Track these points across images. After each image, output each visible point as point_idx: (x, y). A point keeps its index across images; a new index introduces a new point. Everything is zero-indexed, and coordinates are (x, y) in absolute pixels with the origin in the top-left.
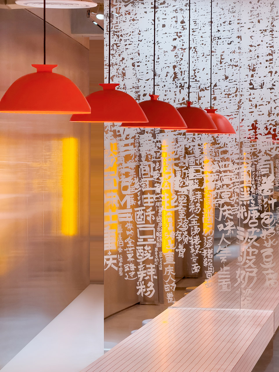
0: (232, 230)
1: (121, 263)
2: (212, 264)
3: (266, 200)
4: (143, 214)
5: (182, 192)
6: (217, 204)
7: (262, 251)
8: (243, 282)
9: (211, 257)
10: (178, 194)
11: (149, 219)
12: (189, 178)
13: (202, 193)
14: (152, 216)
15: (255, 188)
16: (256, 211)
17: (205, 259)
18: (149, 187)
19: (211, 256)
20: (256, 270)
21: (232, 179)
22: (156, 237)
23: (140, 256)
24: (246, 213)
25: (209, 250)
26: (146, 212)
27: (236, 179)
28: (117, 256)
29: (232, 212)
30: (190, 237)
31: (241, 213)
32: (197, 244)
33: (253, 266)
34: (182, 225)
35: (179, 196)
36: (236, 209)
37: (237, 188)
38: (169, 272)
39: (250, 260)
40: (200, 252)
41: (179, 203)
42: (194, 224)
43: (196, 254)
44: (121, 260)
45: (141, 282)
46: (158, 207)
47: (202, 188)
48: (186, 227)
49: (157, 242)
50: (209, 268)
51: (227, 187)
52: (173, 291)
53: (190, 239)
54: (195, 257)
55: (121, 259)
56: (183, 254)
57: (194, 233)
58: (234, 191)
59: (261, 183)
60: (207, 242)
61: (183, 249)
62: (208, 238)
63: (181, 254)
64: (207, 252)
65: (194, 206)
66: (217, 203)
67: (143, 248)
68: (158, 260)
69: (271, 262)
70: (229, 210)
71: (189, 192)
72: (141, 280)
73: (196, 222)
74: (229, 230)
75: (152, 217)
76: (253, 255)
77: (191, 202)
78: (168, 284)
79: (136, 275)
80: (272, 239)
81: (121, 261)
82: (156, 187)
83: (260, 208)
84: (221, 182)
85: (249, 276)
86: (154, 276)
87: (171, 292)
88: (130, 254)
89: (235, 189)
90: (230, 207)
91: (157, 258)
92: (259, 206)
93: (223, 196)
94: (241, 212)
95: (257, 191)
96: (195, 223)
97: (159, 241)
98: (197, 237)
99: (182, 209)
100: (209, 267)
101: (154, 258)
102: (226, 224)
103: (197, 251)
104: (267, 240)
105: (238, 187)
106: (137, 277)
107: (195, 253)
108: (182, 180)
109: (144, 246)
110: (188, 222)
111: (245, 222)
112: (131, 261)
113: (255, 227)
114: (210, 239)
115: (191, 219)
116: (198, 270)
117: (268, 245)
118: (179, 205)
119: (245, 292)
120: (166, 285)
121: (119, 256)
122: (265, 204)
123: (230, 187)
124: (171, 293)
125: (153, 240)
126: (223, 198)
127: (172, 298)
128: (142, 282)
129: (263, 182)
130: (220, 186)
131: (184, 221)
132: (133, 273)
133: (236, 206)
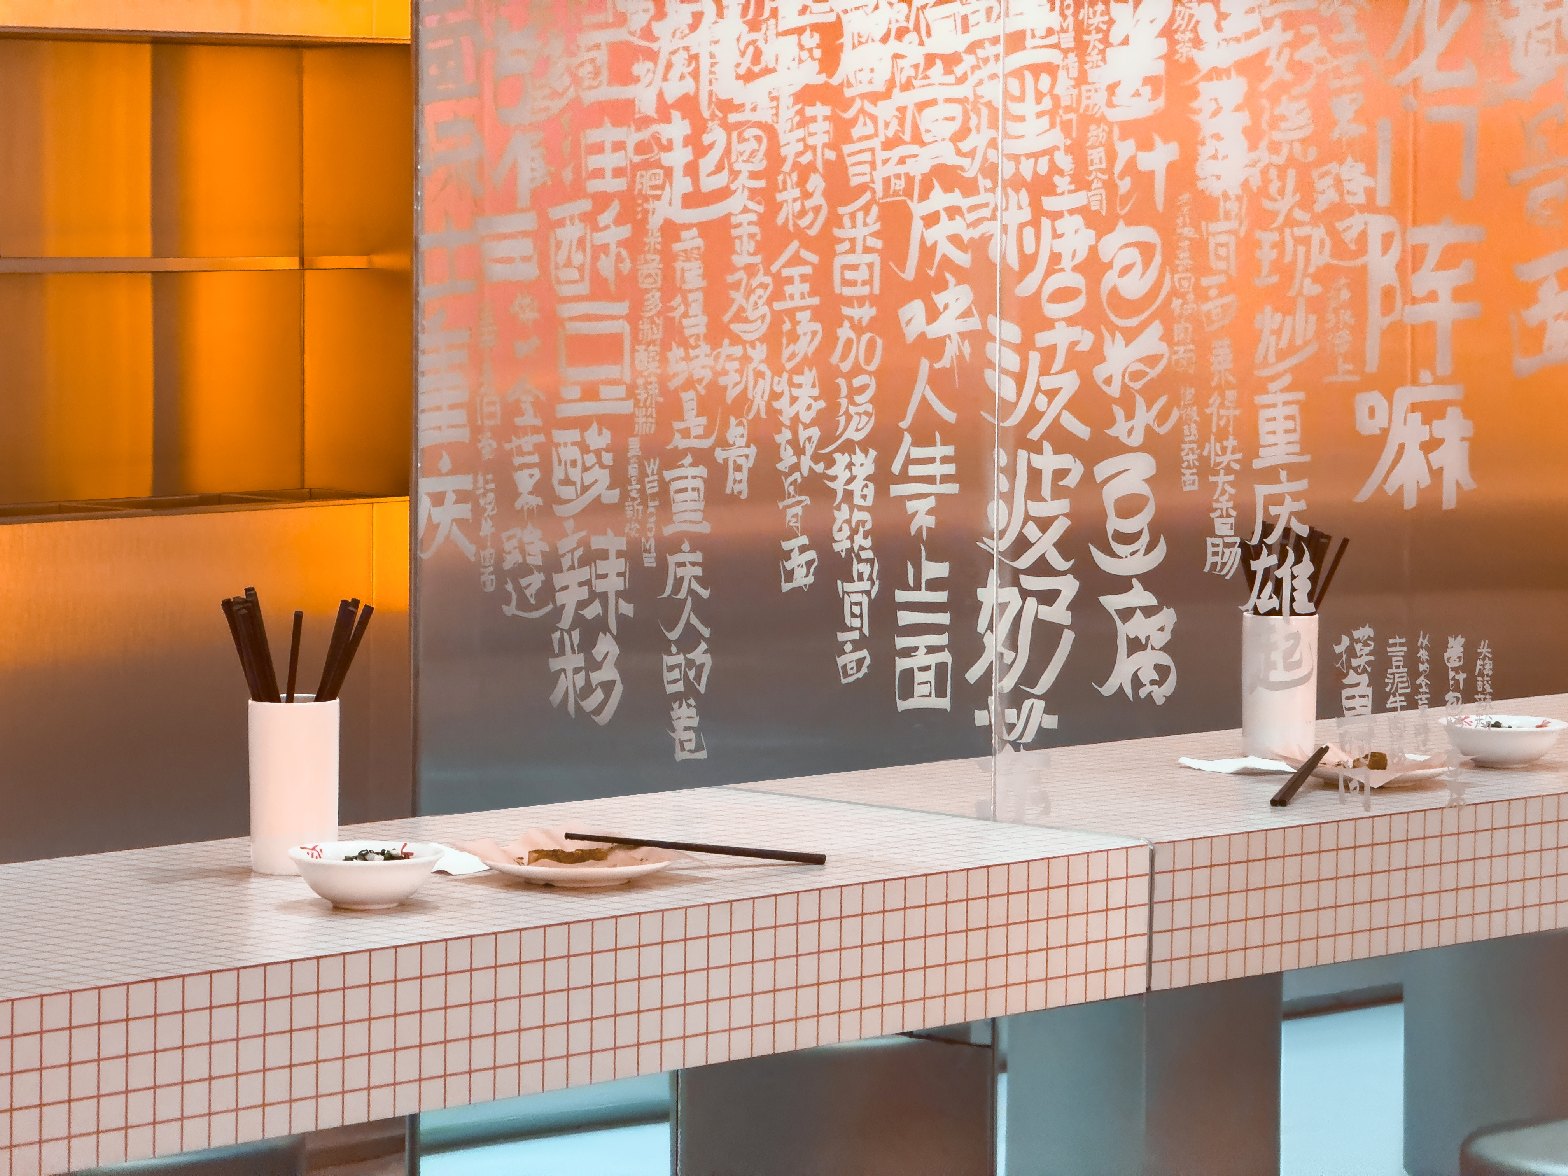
0: (963, 335)
1: (490, 522)
2: (868, 543)
3: (1126, 149)
4: (581, 242)
5: (748, 107)
6: (898, 177)
7: (1102, 470)
8: (1009, 656)
9: (864, 497)
10: (733, 118)
11: (606, 266)
12: (777, 25)
13: (833, 110)
14: (619, 255)
15: (1074, 73)
16: (1078, 220)
17: (838, 508)
18: (610, 83)
19: (866, 491)
20: (1069, 587)
21: (972, 20)
22: (635, 373)
23: (567, 482)
24: (1029, 232)
25: (859, 457)
26: (596, 228)
27: (989, 19)
28: (475, 482)
29: (969, 226)
30: (776, 379)
31: (1006, 233)
32: (807, 417)
33: (1057, 561)
34: (744, 303)
35: (735, 135)
36: (986, 205)
37: (994, 76)
38: (682, 578)
39: (1044, 524)
40: (820, 468)
41: (735, 174)
42: (798, 302)
43: (799, 481)
44: (489, 502)
45: (569, 632)
46: (646, 199)
47: (835, 81)
48: (763, 317)
49: (637, 402)
50: (857, 567)
51: (948, 71)
52: (696, 694)
53: (778, 389)
54: (798, 498)
55: (491, 496)
56: (744, 476)
57: (793, 356)
58: (975, 94)
59: (1106, 41)
60: (852, 410)
61: (746, 451)
62: (857, 382)
63: (739, 476)
64: (850, 466)
65: (797, 192)
66: (901, 169)
67: (578, 439)
68: (641, 508)
69: (1145, 538)
70: (953, 212)
71: (777, 107)
72: (566, 621)
73: (806, 287)
74: (949, 336)
75: (619, 259)
76: (1058, 492)
77: (787, 167)
78: (678, 654)
79: (548, 592)
80: (1150, 394)
81: (489, 512)
82: (637, 80)
83: (1095, 198)
84: (921, 43)
85: (1039, 624)
86: (621, 601)
87: (692, 702)
88: (527, 472)
89: (980, 83)
90: (955, 198)
91: (634, 499)
92: (1094, 186)
93: (928, 131)
94: (1005, 228)
95: (1084, 95)
96: (803, 297)
97: (646, 400)
98: (808, 377)
99: (745, 210)
100: (855, 561)
101: (625, 496)
102: (940, 299)
103: (806, 462)
104: (1127, 402)
105: (998, 68)
106: (551, 607)
107: (797, 476)
108: (747, 37)
109: (582, 423)
110: (771, 288)
111: (1027, 287)
112: (531, 511)
113: (1071, 321)
114: (863, 389)
115: (786, 272)
116: (807, 576)
117: (1130, 432)
118: (733, 187)
119: (1014, 721)
120: (670, 654)
121: (480, 478)
122: (1122, 176)
123: (959, 70)
124: (689, 706)
125: (621, 391)
126: (927, 138)
127: (691, 735)
128: (572, 632)
129: (1116, 35)
130: (916, 66)
131: (755, 282)
132: (536, 581)
133: (987, 190)
